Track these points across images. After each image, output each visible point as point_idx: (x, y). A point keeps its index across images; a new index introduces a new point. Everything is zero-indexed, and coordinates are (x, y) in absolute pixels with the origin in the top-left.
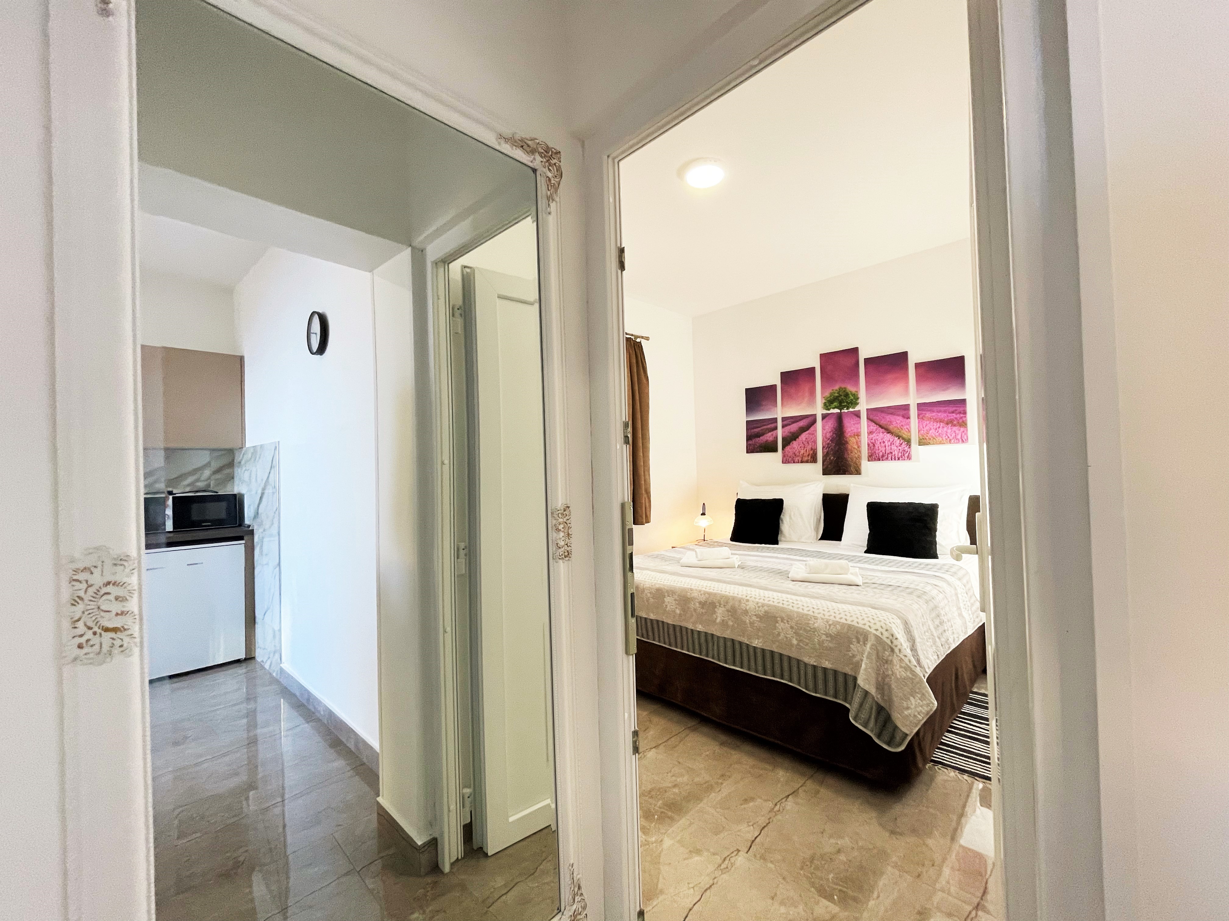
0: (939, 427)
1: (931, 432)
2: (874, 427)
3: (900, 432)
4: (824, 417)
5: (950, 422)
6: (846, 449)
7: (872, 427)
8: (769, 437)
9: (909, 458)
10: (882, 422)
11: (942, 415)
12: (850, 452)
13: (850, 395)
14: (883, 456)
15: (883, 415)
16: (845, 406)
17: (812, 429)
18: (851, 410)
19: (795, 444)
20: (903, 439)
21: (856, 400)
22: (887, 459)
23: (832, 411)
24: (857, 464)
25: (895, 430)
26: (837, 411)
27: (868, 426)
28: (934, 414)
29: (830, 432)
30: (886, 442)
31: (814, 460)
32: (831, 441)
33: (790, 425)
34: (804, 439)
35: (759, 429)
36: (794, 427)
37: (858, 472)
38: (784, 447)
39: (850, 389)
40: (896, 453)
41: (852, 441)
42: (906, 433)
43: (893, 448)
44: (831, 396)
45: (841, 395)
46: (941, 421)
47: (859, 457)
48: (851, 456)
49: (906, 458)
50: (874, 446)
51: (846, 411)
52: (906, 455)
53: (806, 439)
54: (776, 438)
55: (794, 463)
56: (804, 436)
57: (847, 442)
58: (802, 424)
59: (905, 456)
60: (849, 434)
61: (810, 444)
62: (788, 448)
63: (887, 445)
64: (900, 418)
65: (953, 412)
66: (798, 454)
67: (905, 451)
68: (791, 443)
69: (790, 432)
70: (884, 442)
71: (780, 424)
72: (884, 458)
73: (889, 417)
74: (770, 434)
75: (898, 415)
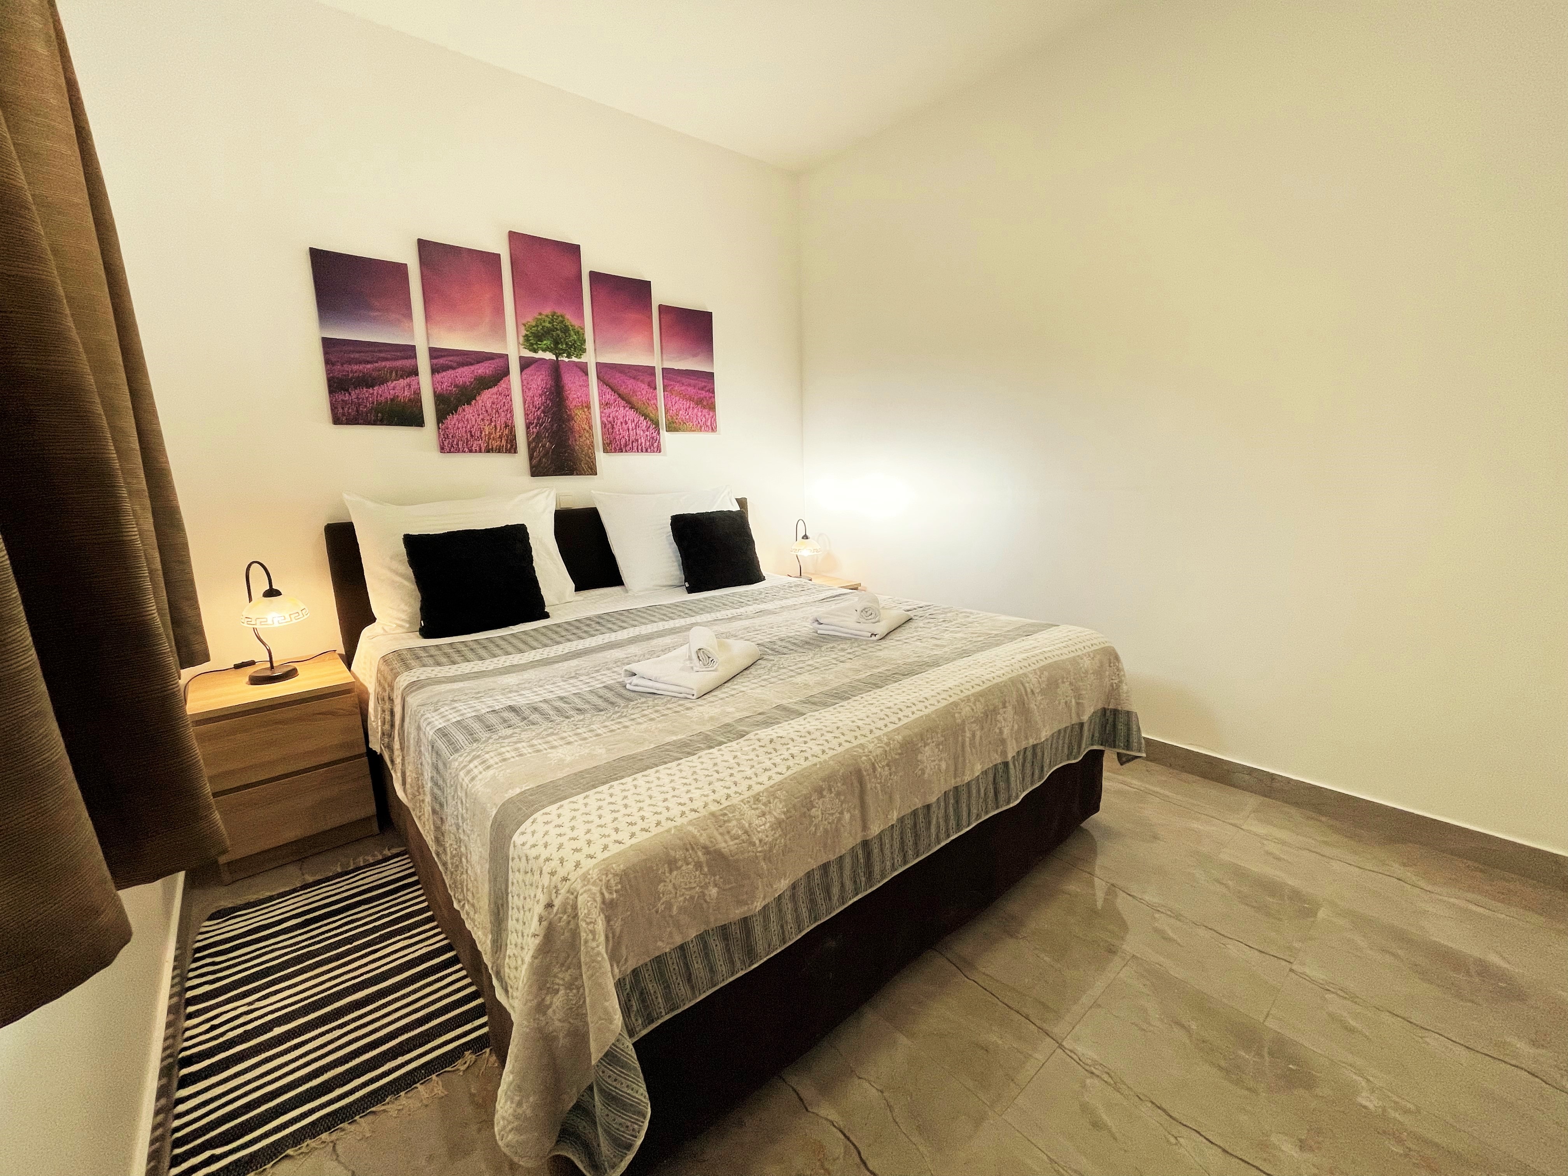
0: (689, 408)
1: (681, 412)
2: (610, 396)
3: (646, 409)
4: (525, 364)
5: (699, 402)
6: (571, 430)
7: (608, 396)
8: (397, 389)
9: (659, 450)
10: (622, 390)
11: (691, 391)
12: (577, 436)
13: (572, 333)
14: (626, 445)
15: (623, 377)
16: (564, 351)
17: (502, 384)
18: (574, 359)
19: (468, 412)
20: (652, 420)
21: (582, 344)
22: (632, 449)
23: (541, 355)
24: (589, 457)
25: (639, 405)
26: (549, 356)
27: (601, 394)
28: (683, 388)
29: (540, 395)
30: (629, 422)
31: (512, 448)
32: (543, 412)
33: (453, 368)
34: (489, 405)
35: (369, 366)
36: (465, 375)
37: (592, 470)
38: (441, 417)
39: (571, 320)
40: (643, 441)
41: (579, 414)
42: (654, 412)
43: (638, 432)
44: (537, 326)
45: (557, 329)
46: (691, 399)
47: (592, 445)
48: (579, 443)
49: (656, 449)
50: (613, 428)
51: (567, 360)
52: (656, 445)
53: (493, 403)
54: (418, 393)
55: (471, 451)
56: (487, 397)
57: (570, 418)
58: (482, 369)
59: (654, 446)
60: (574, 403)
61: (503, 414)
62: (452, 420)
63: (630, 428)
64: (645, 387)
65: (702, 389)
66: (478, 434)
67: (653, 438)
68: (460, 409)
69: (456, 386)
70: (626, 423)
71: (423, 363)
72: (628, 448)
73: (631, 383)
74: (402, 382)
75: (642, 381)
